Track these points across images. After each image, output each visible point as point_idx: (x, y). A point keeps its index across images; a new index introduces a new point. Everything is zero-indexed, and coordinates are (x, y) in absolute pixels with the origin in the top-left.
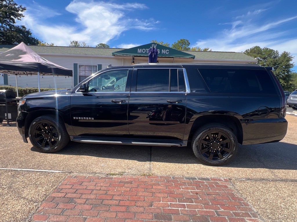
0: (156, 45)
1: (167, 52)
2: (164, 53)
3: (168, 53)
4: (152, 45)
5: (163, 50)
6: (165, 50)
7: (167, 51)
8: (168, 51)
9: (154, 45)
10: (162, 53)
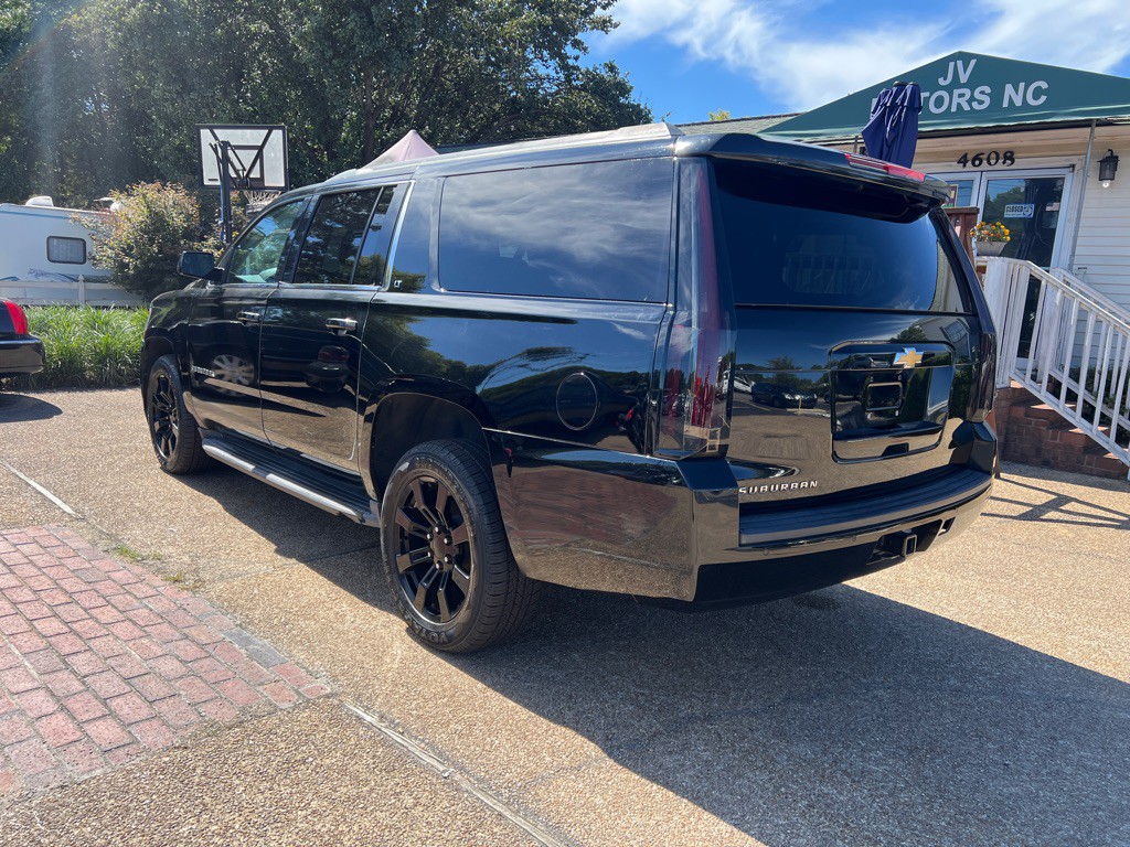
0: (973, 62)
1: (1036, 97)
2: (1018, 103)
3: (1043, 98)
4: (952, 64)
5: (1009, 89)
6: (1022, 85)
7: (1038, 88)
8: (1044, 85)
9: (960, 63)
10: (1005, 105)
